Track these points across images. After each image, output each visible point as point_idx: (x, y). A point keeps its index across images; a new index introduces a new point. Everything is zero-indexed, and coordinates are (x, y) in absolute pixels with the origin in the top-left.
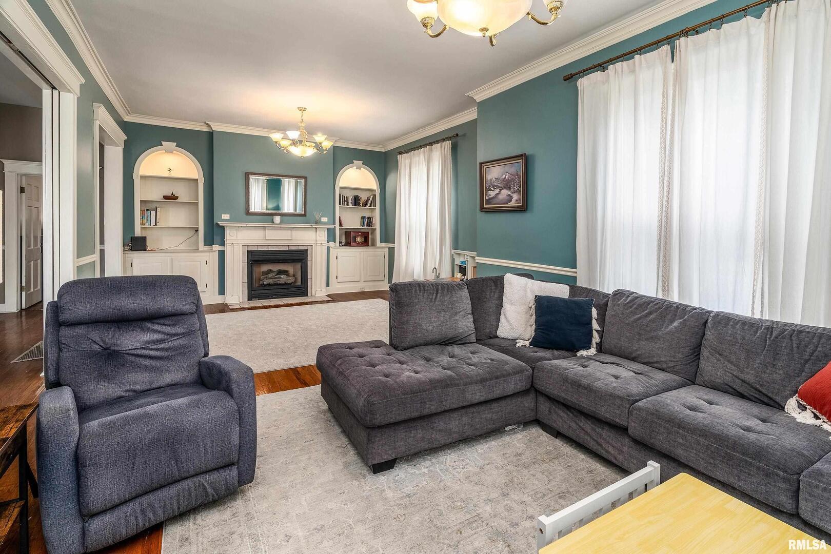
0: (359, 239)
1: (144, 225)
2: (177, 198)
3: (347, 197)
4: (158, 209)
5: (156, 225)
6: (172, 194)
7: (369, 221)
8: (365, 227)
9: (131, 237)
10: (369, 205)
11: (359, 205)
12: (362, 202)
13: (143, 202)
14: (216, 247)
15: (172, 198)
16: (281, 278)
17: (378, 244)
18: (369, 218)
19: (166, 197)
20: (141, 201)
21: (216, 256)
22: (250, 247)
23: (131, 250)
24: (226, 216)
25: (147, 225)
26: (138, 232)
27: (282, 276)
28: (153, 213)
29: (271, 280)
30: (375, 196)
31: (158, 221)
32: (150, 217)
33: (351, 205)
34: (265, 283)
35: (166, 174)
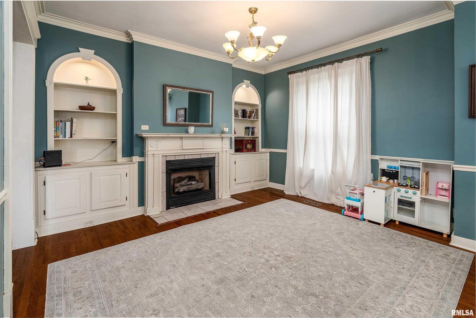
0: (249, 146)
1: (58, 137)
2: (93, 108)
3: (238, 111)
4: (75, 120)
5: (71, 137)
6: (88, 104)
7: (253, 131)
8: (250, 136)
9: (44, 152)
10: (253, 118)
11: (246, 117)
12: (248, 115)
13: (56, 112)
14: (136, 159)
15: (87, 108)
16: (192, 184)
17: (261, 150)
18: (253, 128)
19: (81, 108)
20: (55, 111)
21: (136, 167)
22: (169, 156)
23: (44, 166)
24: (145, 127)
25: (61, 138)
26: (51, 146)
27: (193, 183)
28: (68, 124)
29: (185, 187)
30: (257, 110)
31: (73, 133)
32: (65, 128)
33: (240, 118)
34: (181, 190)
35: (83, 83)
